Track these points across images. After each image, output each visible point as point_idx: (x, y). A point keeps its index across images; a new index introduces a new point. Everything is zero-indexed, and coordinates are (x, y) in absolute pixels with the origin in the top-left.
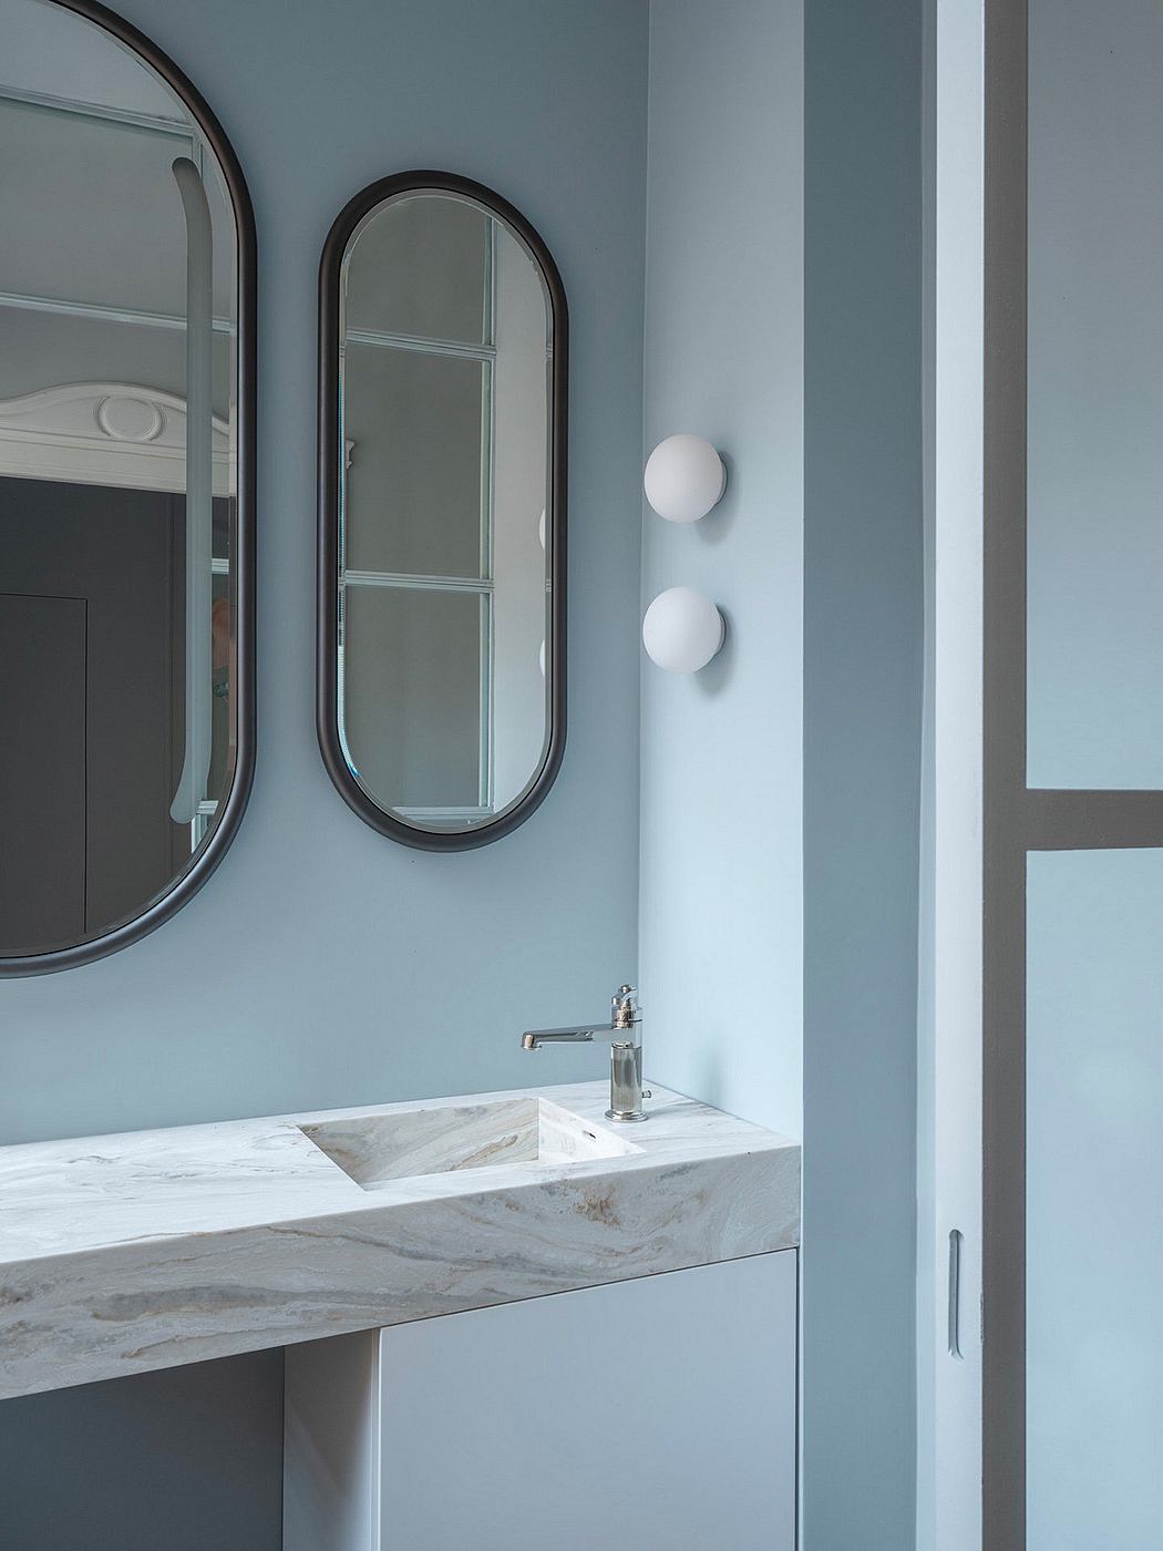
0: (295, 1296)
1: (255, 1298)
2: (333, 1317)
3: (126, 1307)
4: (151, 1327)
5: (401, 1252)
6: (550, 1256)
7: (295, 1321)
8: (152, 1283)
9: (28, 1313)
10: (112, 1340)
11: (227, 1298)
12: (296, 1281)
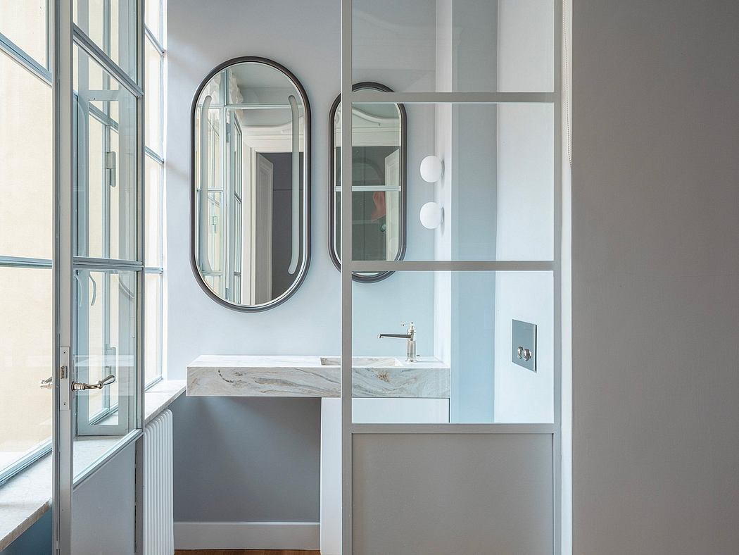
0: (301, 385)
1: (291, 384)
2: (310, 392)
3: (262, 381)
4: (267, 386)
5: (327, 379)
6: (368, 387)
7: (300, 391)
8: (267, 376)
9: (241, 378)
10: (259, 388)
11: (284, 383)
12: (301, 382)
